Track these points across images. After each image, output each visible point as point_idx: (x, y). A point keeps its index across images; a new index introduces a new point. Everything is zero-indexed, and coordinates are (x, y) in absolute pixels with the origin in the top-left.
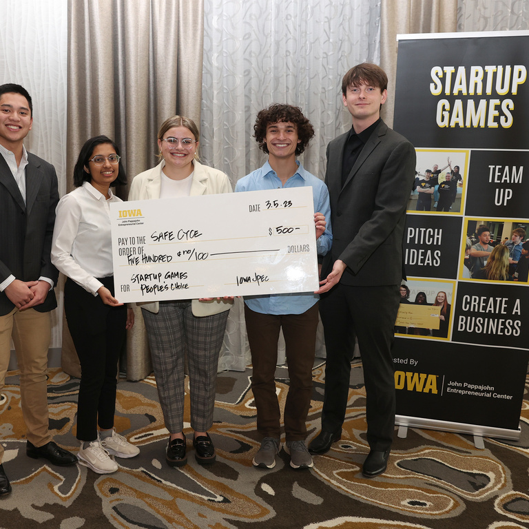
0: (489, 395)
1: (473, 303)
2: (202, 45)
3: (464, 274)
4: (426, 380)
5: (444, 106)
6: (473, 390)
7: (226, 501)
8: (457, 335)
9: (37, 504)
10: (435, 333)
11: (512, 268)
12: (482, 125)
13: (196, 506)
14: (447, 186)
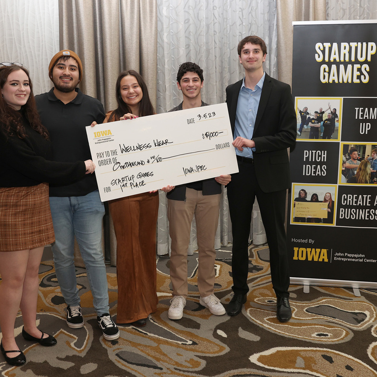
0: (361, 260)
1: (349, 199)
2: (156, 28)
3: (342, 180)
4: (320, 253)
5: (325, 69)
6: (351, 258)
7: (194, 343)
8: (339, 222)
9: (60, 357)
10: (325, 221)
11: (373, 175)
12: (350, 81)
13: (174, 348)
14: (329, 122)
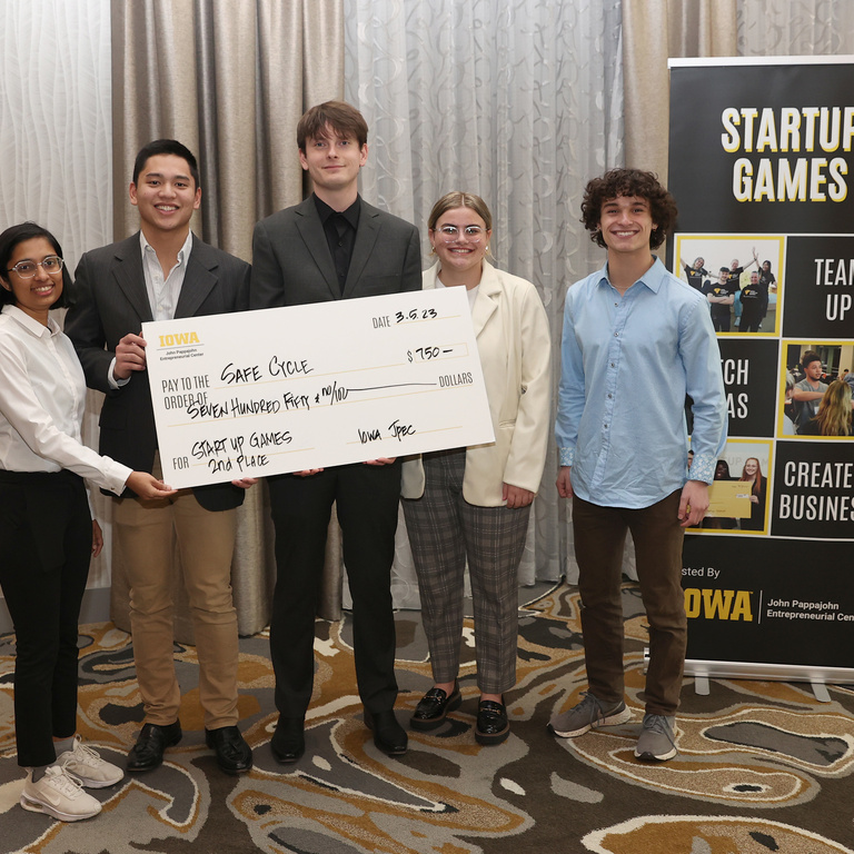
0: (831, 617)
1: (800, 474)
2: (342, 71)
3: (784, 429)
4: (734, 599)
5: (744, 168)
6: (807, 611)
7: (450, 809)
8: (778, 525)
9: (138, 841)
10: (745, 524)
12: (803, 198)
14: (753, 293)
